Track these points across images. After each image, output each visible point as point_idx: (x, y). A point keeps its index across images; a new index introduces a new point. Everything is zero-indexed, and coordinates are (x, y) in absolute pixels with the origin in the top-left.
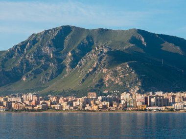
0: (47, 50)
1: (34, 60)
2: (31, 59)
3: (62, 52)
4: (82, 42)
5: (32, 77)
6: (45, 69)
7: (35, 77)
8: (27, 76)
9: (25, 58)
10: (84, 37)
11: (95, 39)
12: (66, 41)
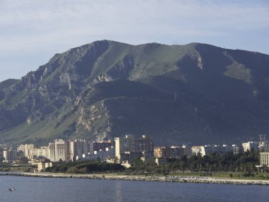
0: (66, 78)
1: (47, 93)
2: (44, 92)
3: (86, 80)
4: (116, 65)
5: (38, 119)
6: (59, 107)
7: (42, 119)
8: (33, 117)
9: (37, 91)
10: (122, 56)
11: (136, 60)
12: (96, 64)
